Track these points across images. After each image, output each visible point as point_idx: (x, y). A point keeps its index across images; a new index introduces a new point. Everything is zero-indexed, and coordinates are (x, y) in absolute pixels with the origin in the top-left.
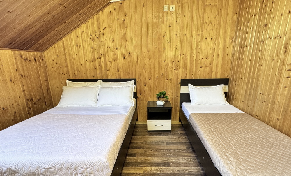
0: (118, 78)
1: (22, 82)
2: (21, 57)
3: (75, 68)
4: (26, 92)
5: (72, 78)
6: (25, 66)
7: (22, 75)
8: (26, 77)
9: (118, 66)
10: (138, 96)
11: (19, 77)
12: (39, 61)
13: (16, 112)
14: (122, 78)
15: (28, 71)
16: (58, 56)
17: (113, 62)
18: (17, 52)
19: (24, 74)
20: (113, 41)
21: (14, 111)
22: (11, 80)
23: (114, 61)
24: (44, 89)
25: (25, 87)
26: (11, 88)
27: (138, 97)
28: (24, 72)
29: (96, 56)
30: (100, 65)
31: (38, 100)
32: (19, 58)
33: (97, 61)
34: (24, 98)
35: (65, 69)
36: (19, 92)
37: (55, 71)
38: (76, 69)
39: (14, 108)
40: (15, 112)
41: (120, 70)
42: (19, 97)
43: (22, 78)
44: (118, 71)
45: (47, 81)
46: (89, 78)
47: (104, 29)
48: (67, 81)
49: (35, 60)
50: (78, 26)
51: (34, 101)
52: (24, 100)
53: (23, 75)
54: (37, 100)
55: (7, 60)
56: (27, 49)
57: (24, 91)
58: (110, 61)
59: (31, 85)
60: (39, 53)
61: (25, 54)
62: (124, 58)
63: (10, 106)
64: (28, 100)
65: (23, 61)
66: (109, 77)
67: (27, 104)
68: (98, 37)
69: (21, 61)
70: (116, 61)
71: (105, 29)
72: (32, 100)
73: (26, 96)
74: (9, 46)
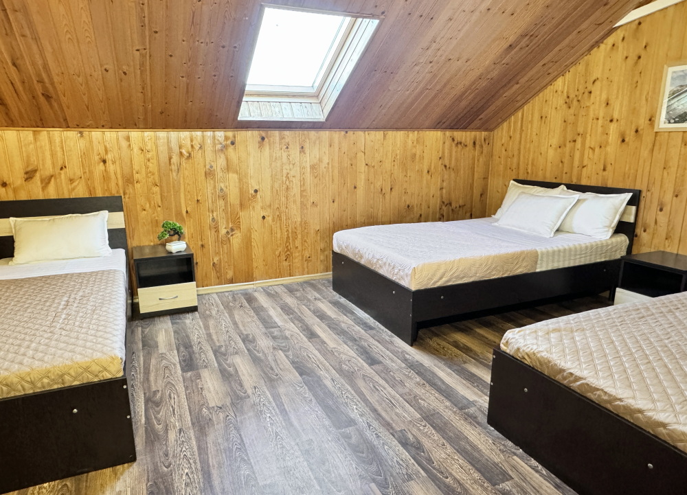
0: (600, 185)
1: (443, 176)
2: (453, 140)
3: (530, 159)
4: (444, 191)
5: (520, 178)
6: (454, 153)
7: (445, 166)
8: (451, 170)
9: (605, 159)
10: (638, 234)
11: (441, 168)
12: (481, 146)
13: (423, 216)
14: (610, 185)
15: (457, 160)
16: (511, 137)
17: (597, 149)
18: (448, 133)
19: (450, 164)
20: (608, 104)
21: (420, 213)
22: (428, 172)
23: (601, 147)
24: (477, 192)
25: (445, 184)
26: (425, 182)
27: (636, 236)
28: (450, 161)
29: (569, 137)
30: (572, 157)
31: (460, 207)
32: (448, 142)
33: (569, 145)
34: (439, 199)
35: (515, 160)
36: (434, 190)
37: (500, 163)
38: (530, 163)
39: (421, 209)
40: (421, 215)
41: (609, 167)
42: (431, 196)
43: (444, 169)
44: (604, 170)
45: (486, 178)
46: (548, 180)
47: (594, 82)
48: (512, 182)
49: (474, 143)
50: (550, 83)
51: (454, 205)
52: (438, 202)
53: (448, 167)
54: (458, 206)
55: (432, 144)
56: (465, 128)
57: (441, 189)
58: (592, 147)
59: (455, 182)
60: (484, 134)
61: (459, 135)
62: (623, 141)
63: (417, 206)
64: (443, 203)
65: (454, 145)
66: (584, 182)
67: (440, 209)
68: (579, 99)
69: (451, 146)
70: (605, 147)
71: (596, 83)
72: (450, 204)
73: (442, 197)
74: (438, 126)
